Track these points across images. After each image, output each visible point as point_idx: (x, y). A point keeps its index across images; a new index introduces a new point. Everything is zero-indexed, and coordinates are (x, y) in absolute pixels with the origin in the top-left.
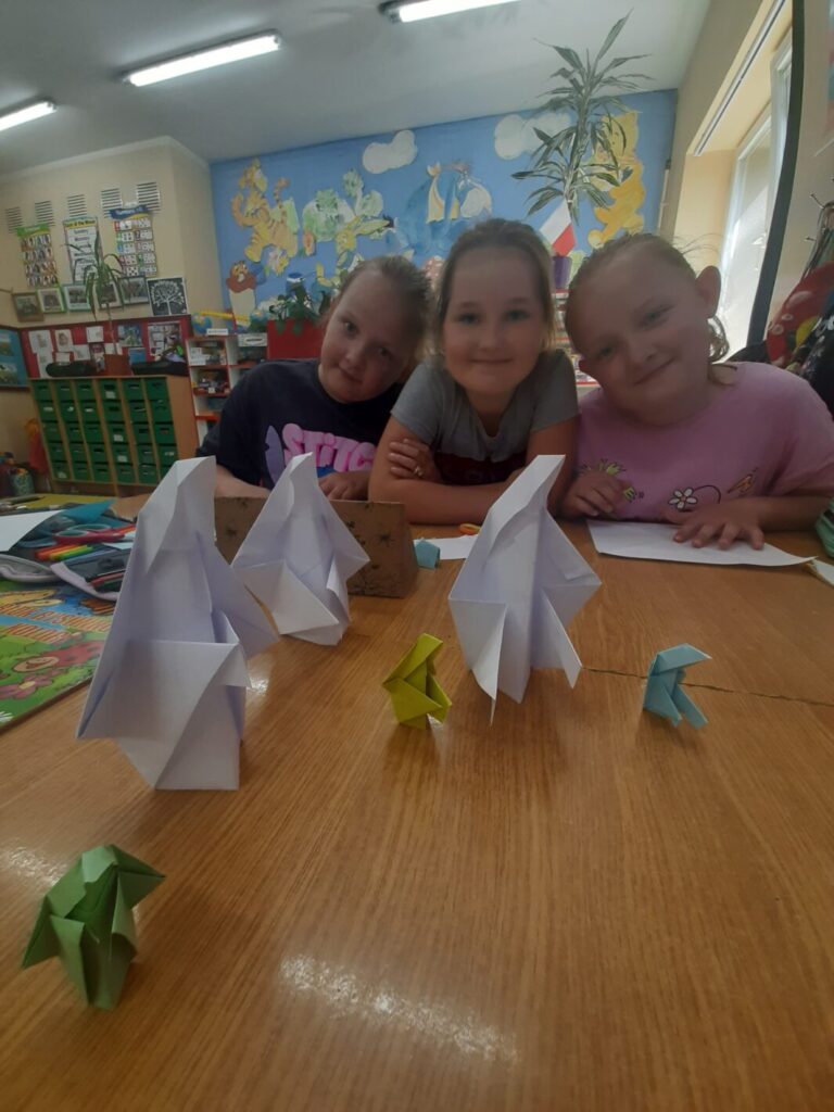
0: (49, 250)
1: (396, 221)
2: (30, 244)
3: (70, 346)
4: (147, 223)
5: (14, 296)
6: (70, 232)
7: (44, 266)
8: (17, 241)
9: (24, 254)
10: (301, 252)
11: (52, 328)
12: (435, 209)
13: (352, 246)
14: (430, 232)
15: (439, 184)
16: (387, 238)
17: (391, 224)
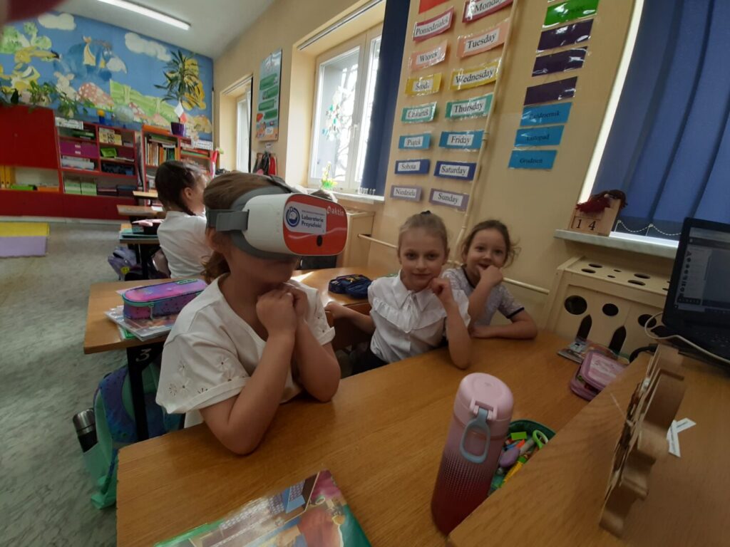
1: (60, 56)
12: (89, 59)
13: (27, 60)
14: (86, 70)
15: (92, 49)
16: (55, 64)
17: (57, 56)
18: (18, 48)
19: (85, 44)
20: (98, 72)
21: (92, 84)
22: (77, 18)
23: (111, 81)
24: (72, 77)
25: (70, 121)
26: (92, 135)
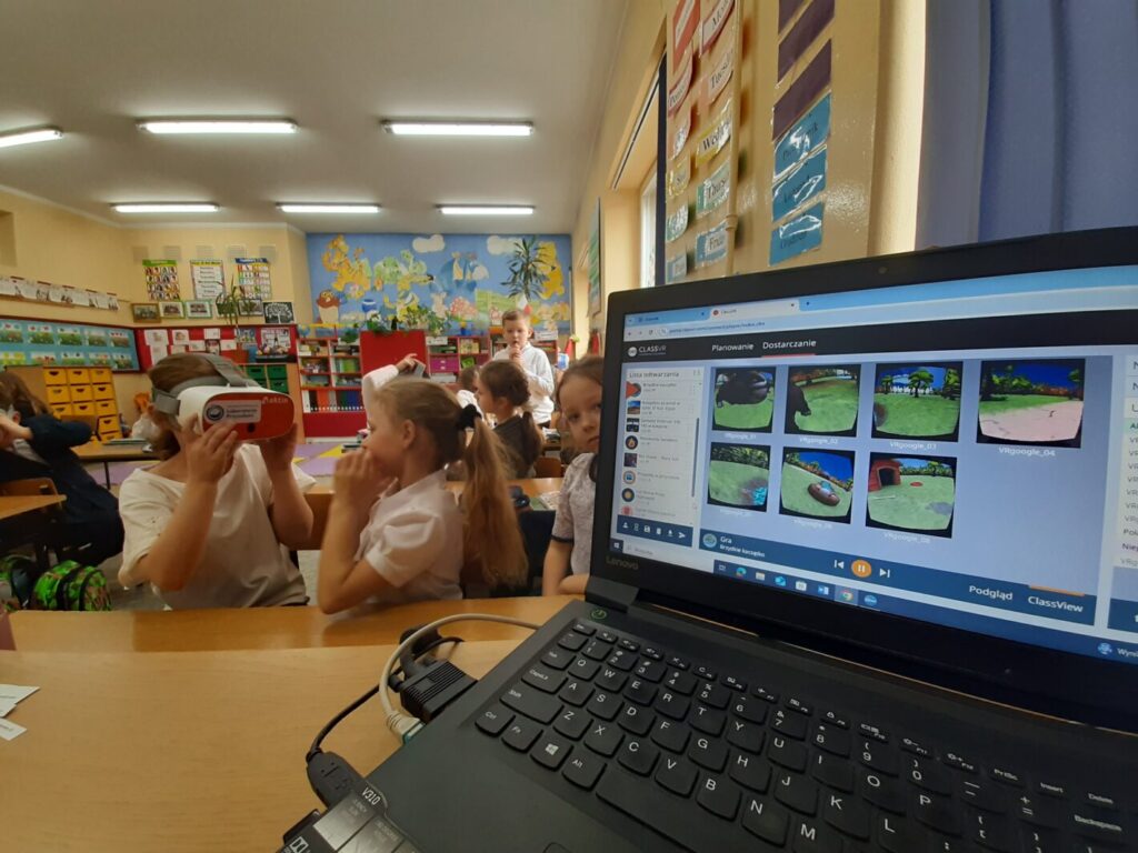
0: (174, 277)
1: (435, 278)
2: (155, 271)
4: (266, 269)
5: (133, 305)
6: (196, 268)
7: (167, 287)
8: (142, 269)
9: (148, 278)
10: (374, 288)
11: (169, 329)
12: (457, 274)
13: (408, 288)
14: (454, 284)
15: (459, 262)
16: (430, 286)
17: (432, 279)
18: (399, 277)
19: (453, 261)
20: (465, 284)
21: (461, 298)
22: (446, 236)
23: (476, 290)
24: (444, 295)
25: (438, 338)
26: (454, 348)
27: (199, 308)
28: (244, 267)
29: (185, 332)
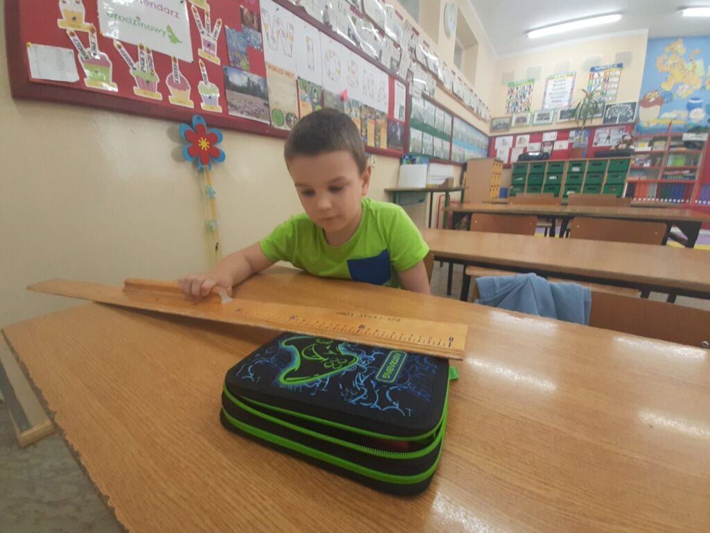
0: (529, 93)
2: (515, 90)
3: (527, 144)
4: (618, 73)
5: (492, 120)
6: (551, 82)
7: (522, 102)
8: (507, 89)
9: (509, 96)
10: (703, 87)
11: (515, 136)
27: (544, 116)
28: (596, 75)
29: (527, 137)
